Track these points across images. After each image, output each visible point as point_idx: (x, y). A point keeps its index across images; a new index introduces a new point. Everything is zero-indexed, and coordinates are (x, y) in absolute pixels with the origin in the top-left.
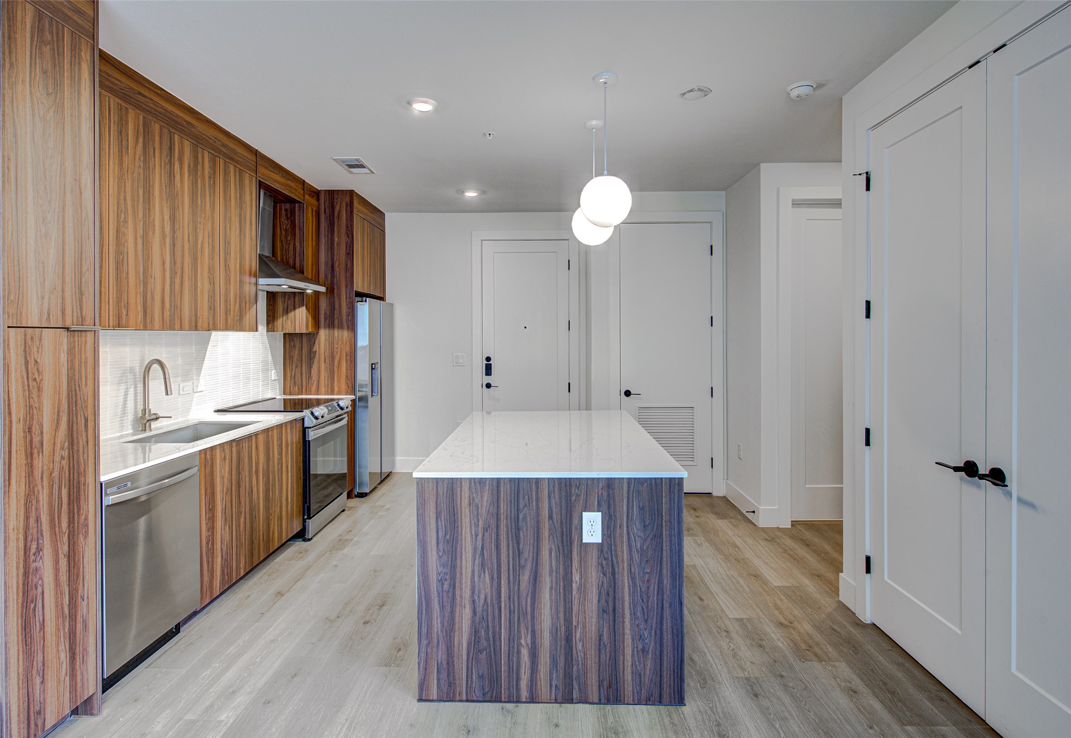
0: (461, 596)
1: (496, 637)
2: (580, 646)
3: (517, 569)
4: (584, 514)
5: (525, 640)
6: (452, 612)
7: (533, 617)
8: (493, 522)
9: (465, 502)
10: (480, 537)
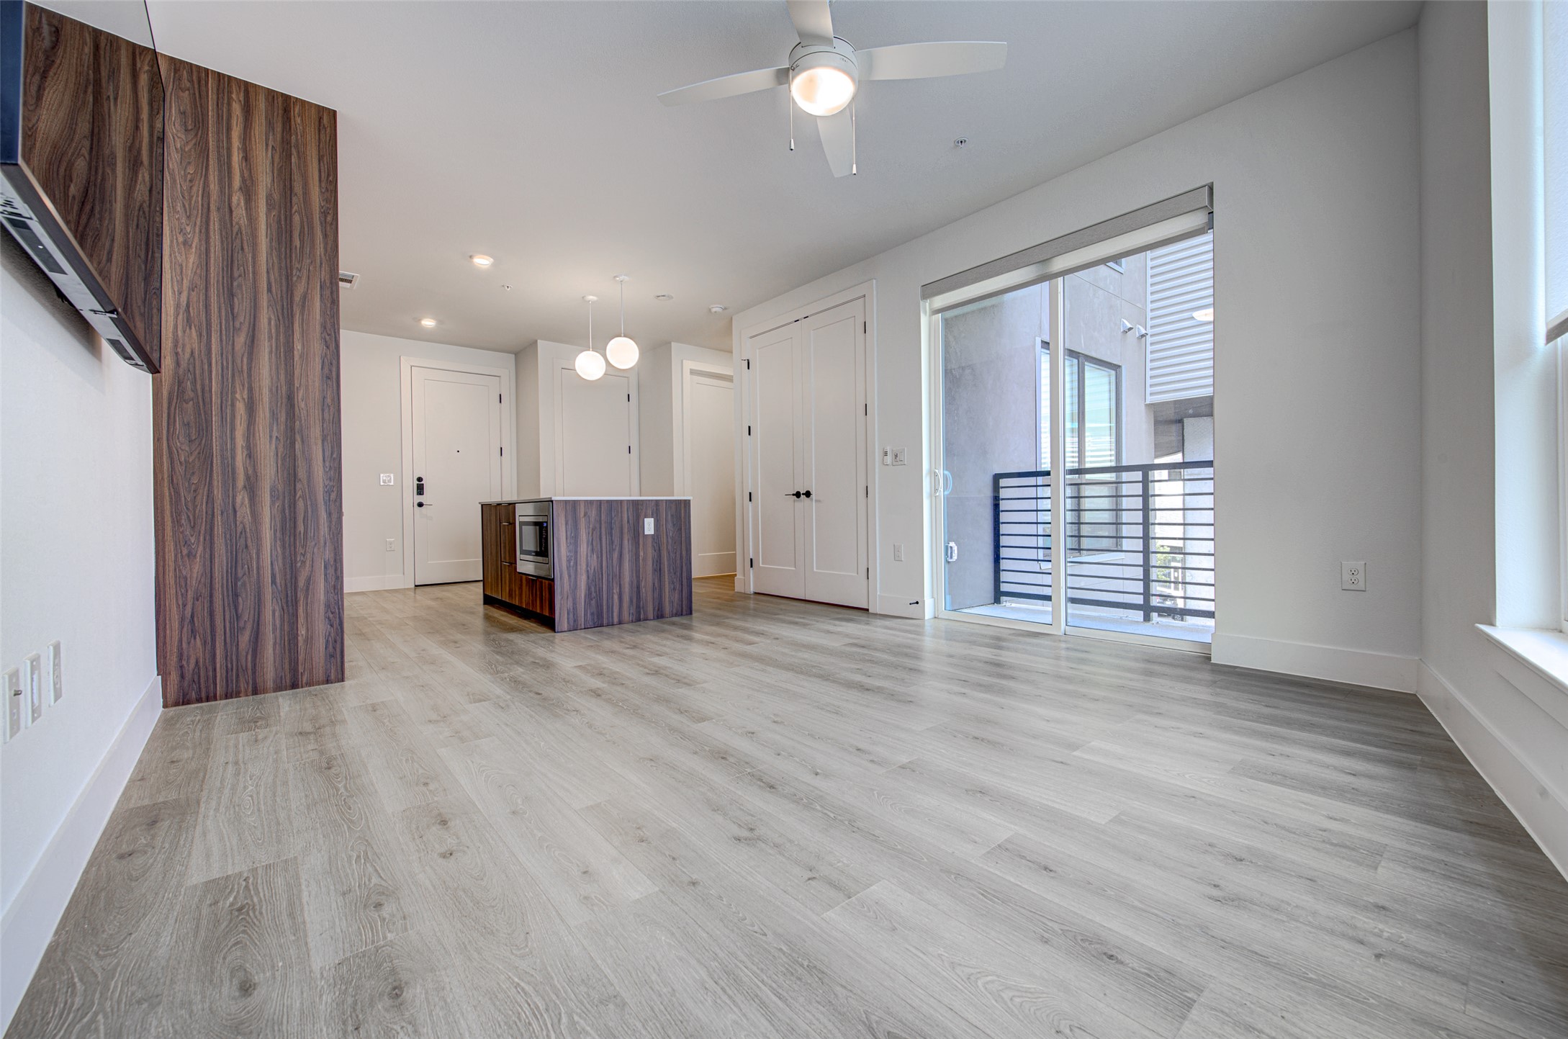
0: (581, 569)
1: (601, 590)
2: (644, 590)
3: (611, 551)
4: (645, 519)
5: (616, 591)
6: (576, 578)
7: (620, 578)
8: (598, 526)
9: (582, 514)
10: (590, 534)
